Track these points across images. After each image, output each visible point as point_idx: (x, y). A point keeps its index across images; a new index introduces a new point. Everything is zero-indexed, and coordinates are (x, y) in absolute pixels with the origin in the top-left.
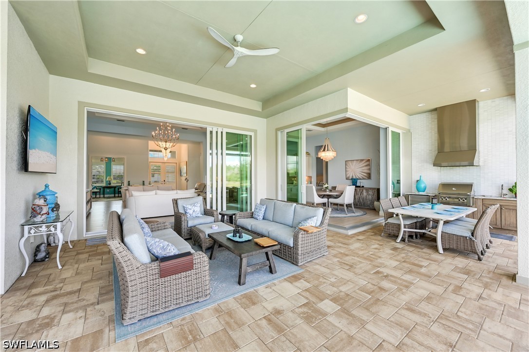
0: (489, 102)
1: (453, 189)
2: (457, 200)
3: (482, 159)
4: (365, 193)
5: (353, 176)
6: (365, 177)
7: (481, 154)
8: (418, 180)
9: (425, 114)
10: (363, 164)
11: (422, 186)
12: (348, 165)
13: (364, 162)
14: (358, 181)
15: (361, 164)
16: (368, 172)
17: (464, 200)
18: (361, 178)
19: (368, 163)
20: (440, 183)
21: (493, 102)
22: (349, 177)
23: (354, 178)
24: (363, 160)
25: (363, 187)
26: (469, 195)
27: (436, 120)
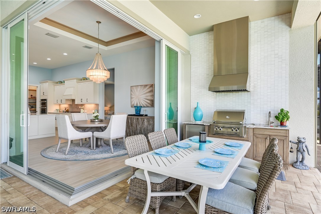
0: (260, 22)
1: (227, 117)
2: (230, 130)
3: (252, 84)
4: (146, 123)
5: (137, 104)
6: (148, 105)
7: (252, 79)
8: (195, 107)
9: (203, 34)
10: (147, 90)
11: (199, 114)
12: (133, 91)
13: (148, 87)
14: (142, 109)
15: (145, 90)
16: (152, 98)
17: (236, 130)
18: (145, 106)
19: (151, 89)
20: (215, 110)
21: (262, 22)
22: (134, 104)
23: (139, 105)
24: (147, 85)
25: (146, 115)
26: (241, 124)
27: (213, 41)
